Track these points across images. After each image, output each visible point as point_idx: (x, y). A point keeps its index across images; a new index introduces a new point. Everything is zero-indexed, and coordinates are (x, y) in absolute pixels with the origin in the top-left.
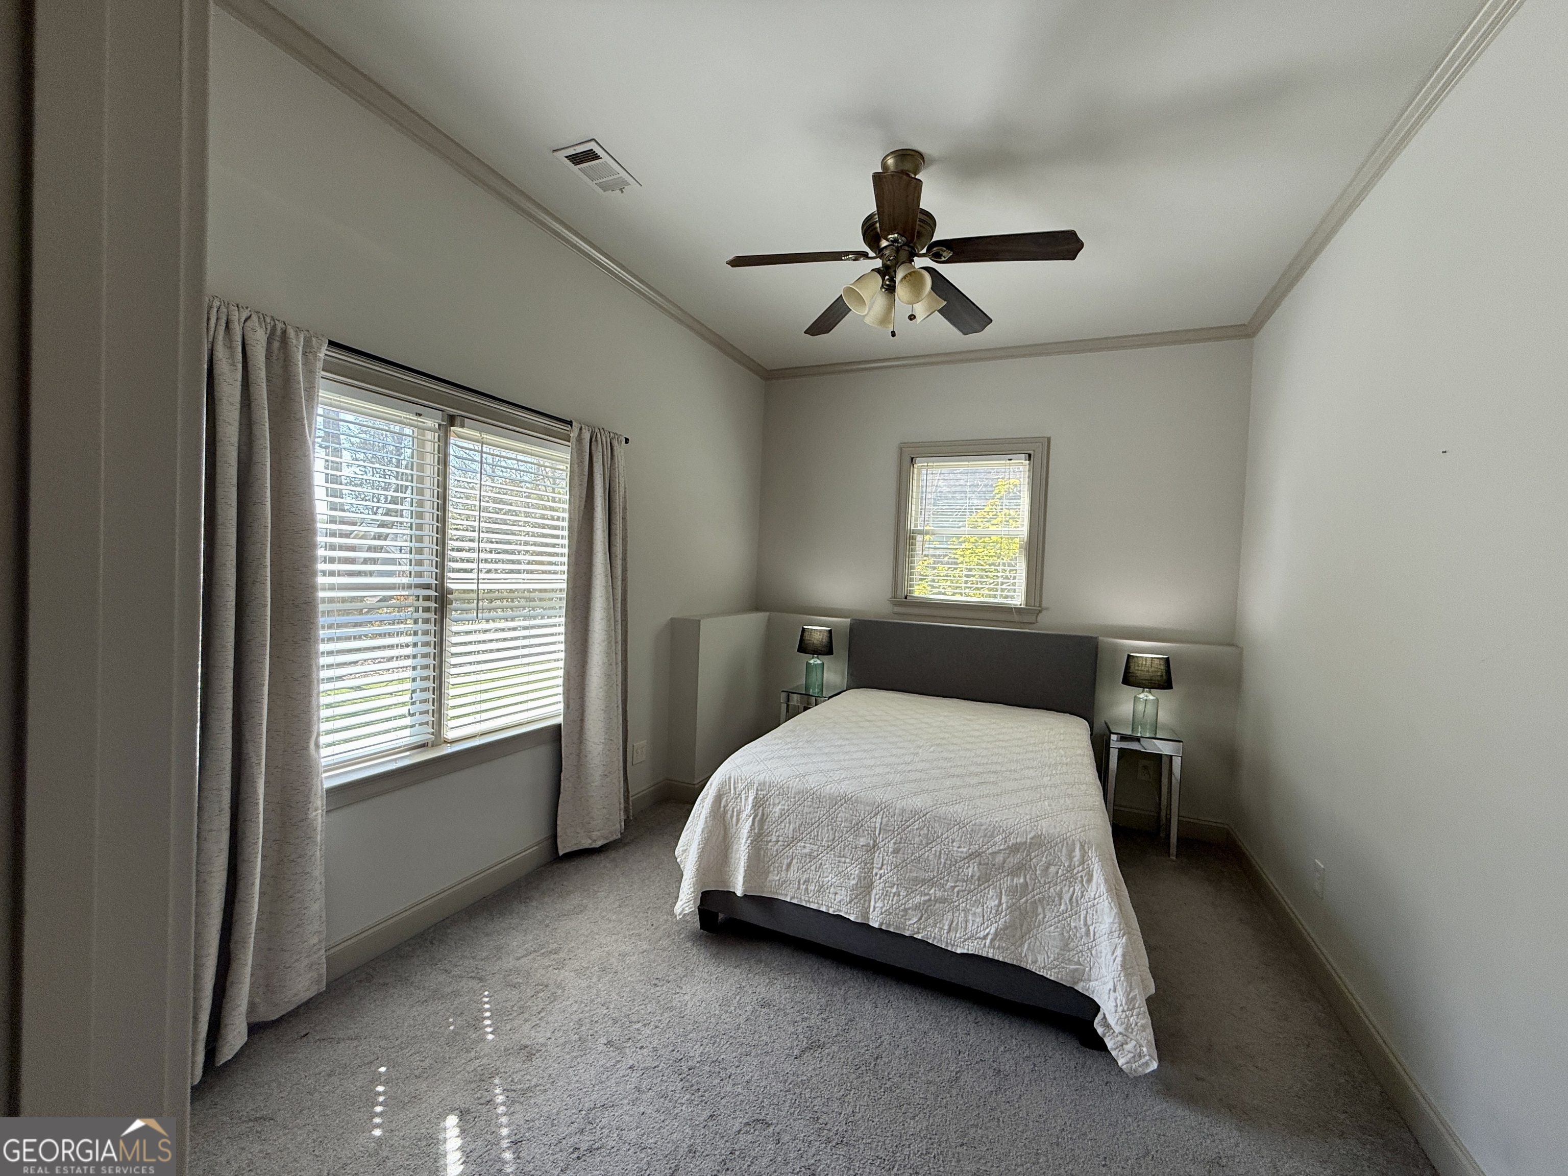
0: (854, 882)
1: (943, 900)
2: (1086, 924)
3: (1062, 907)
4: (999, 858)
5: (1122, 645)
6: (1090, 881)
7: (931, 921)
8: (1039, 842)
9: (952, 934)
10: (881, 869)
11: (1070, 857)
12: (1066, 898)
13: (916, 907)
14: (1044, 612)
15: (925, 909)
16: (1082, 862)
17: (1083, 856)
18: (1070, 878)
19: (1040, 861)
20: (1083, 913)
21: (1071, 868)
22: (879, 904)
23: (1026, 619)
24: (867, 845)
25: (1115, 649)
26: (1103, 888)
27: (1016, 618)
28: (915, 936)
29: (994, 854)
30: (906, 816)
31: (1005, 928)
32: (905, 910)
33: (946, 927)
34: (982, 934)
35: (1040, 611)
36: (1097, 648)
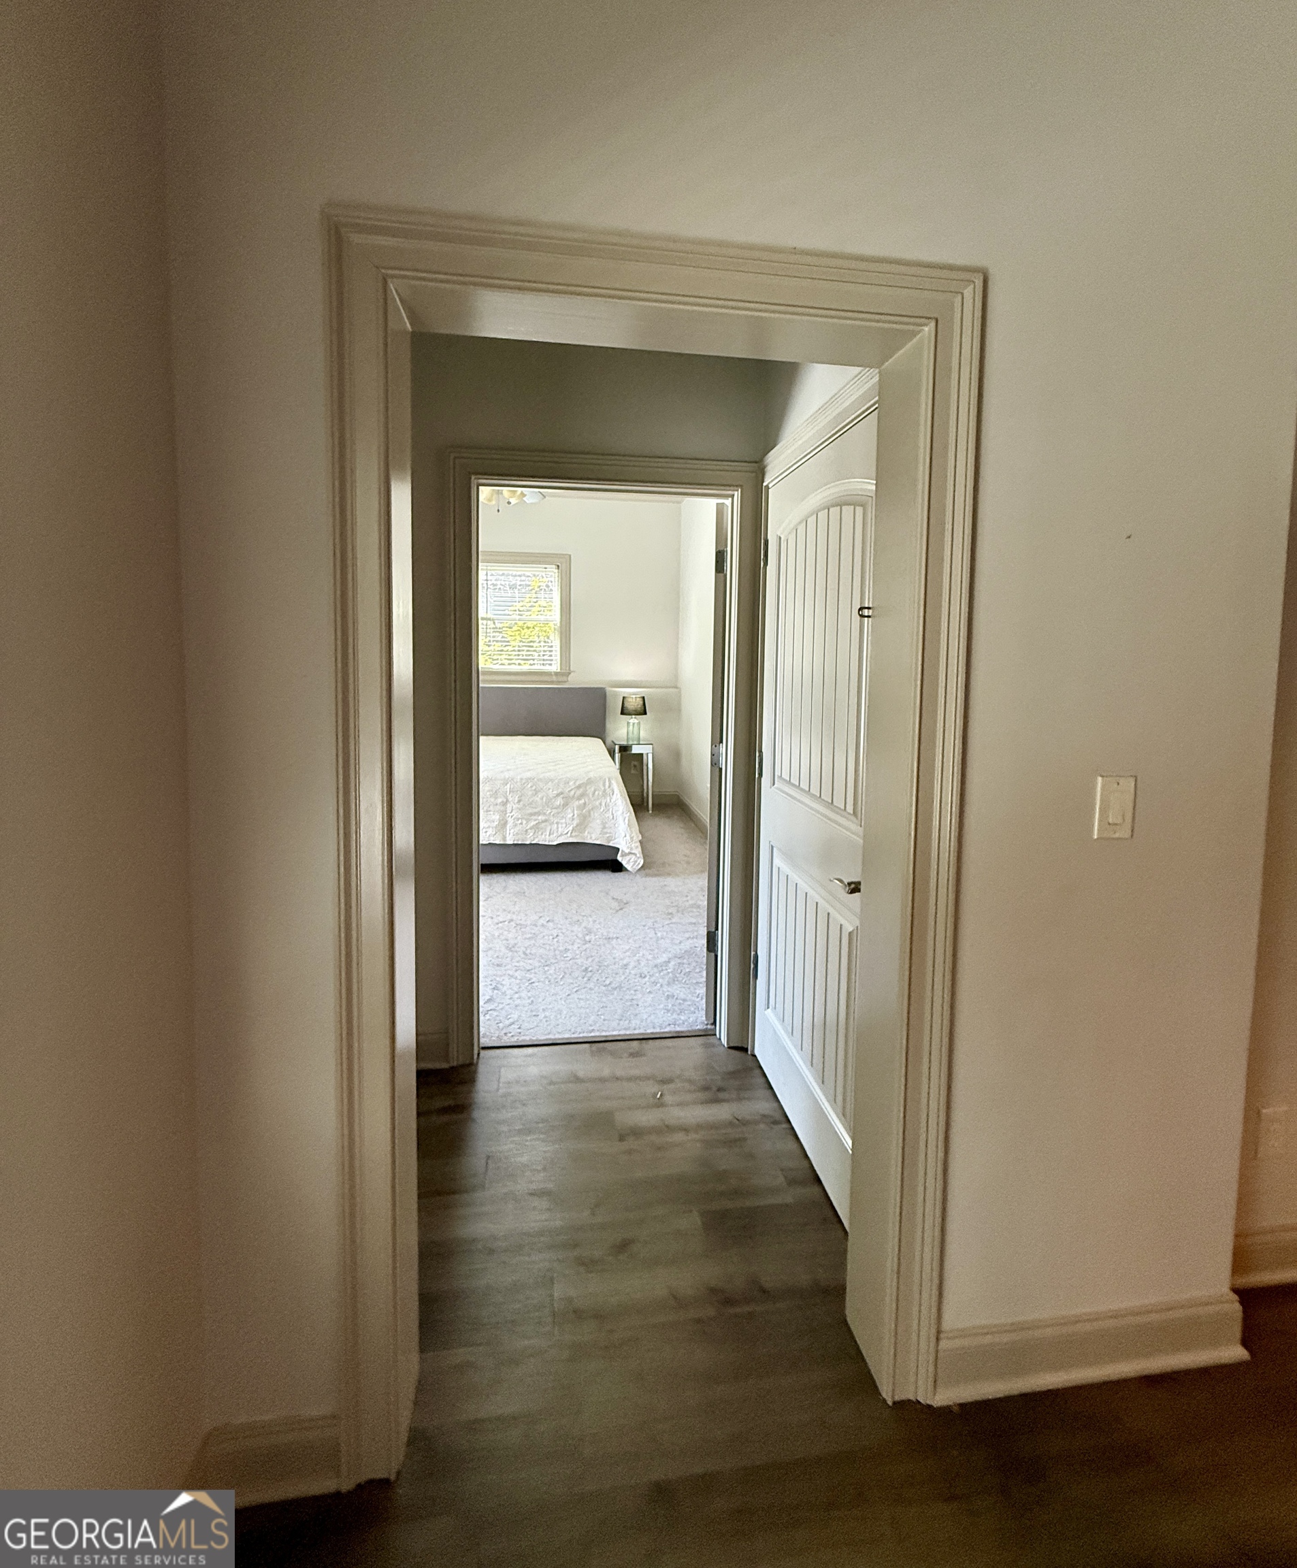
0: (497, 823)
1: (546, 821)
2: (613, 814)
3: (602, 809)
4: (572, 793)
5: (619, 692)
6: (613, 794)
7: (540, 833)
8: (590, 781)
9: (551, 836)
10: (511, 813)
11: (604, 785)
12: (603, 804)
13: (531, 829)
14: (572, 674)
15: (536, 828)
16: (609, 787)
17: (609, 784)
18: (605, 794)
19: (590, 790)
20: (611, 810)
21: (605, 790)
22: (512, 831)
23: (561, 679)
24: (503, 802)
25: (616, 695)
26: (619, 795)
27: (554, 678)
28: (533, 842)
29: (569, 791)
30: (524, 781)
31: (577, 825)
32: (527, 831)
33: (548, 834)
34: (566, 832)
35: (570, 673)
36: (605, 694)
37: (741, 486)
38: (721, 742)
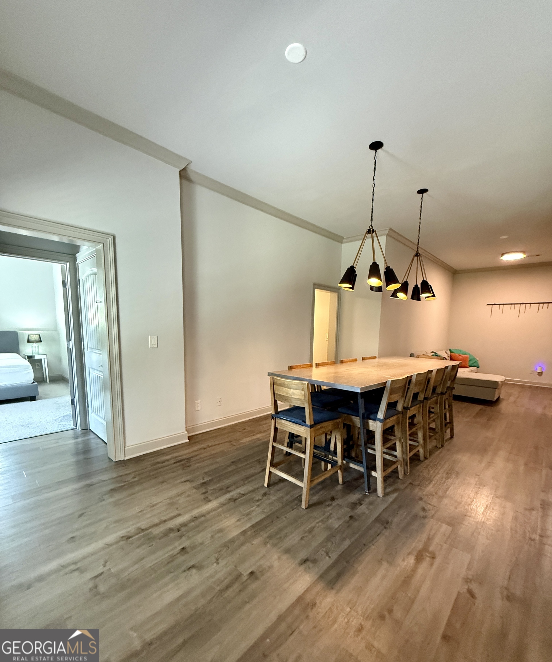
25: (23, 334)
36: (18, 334)
37: (69, 262)
38: (70, 340)
